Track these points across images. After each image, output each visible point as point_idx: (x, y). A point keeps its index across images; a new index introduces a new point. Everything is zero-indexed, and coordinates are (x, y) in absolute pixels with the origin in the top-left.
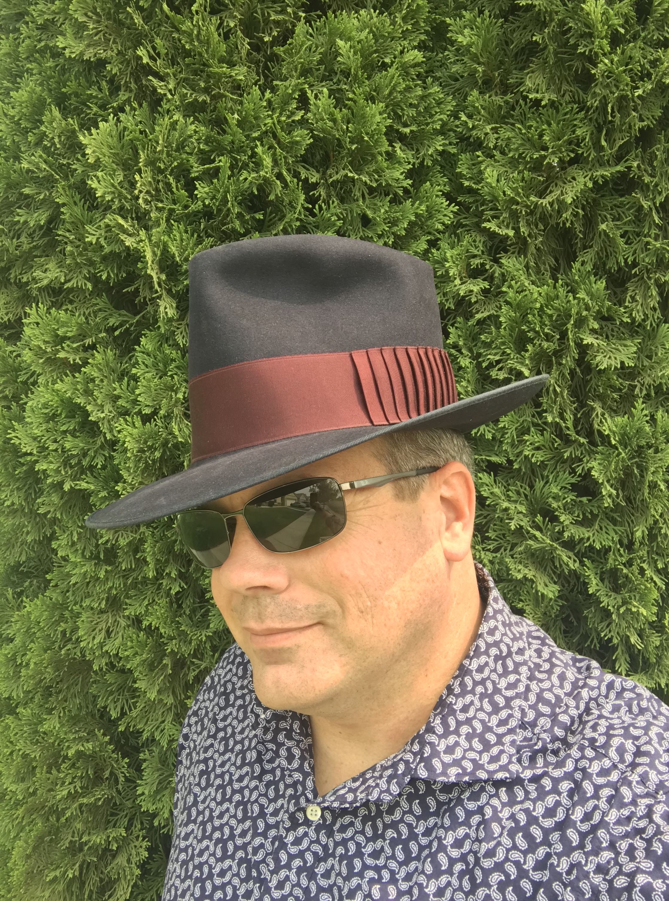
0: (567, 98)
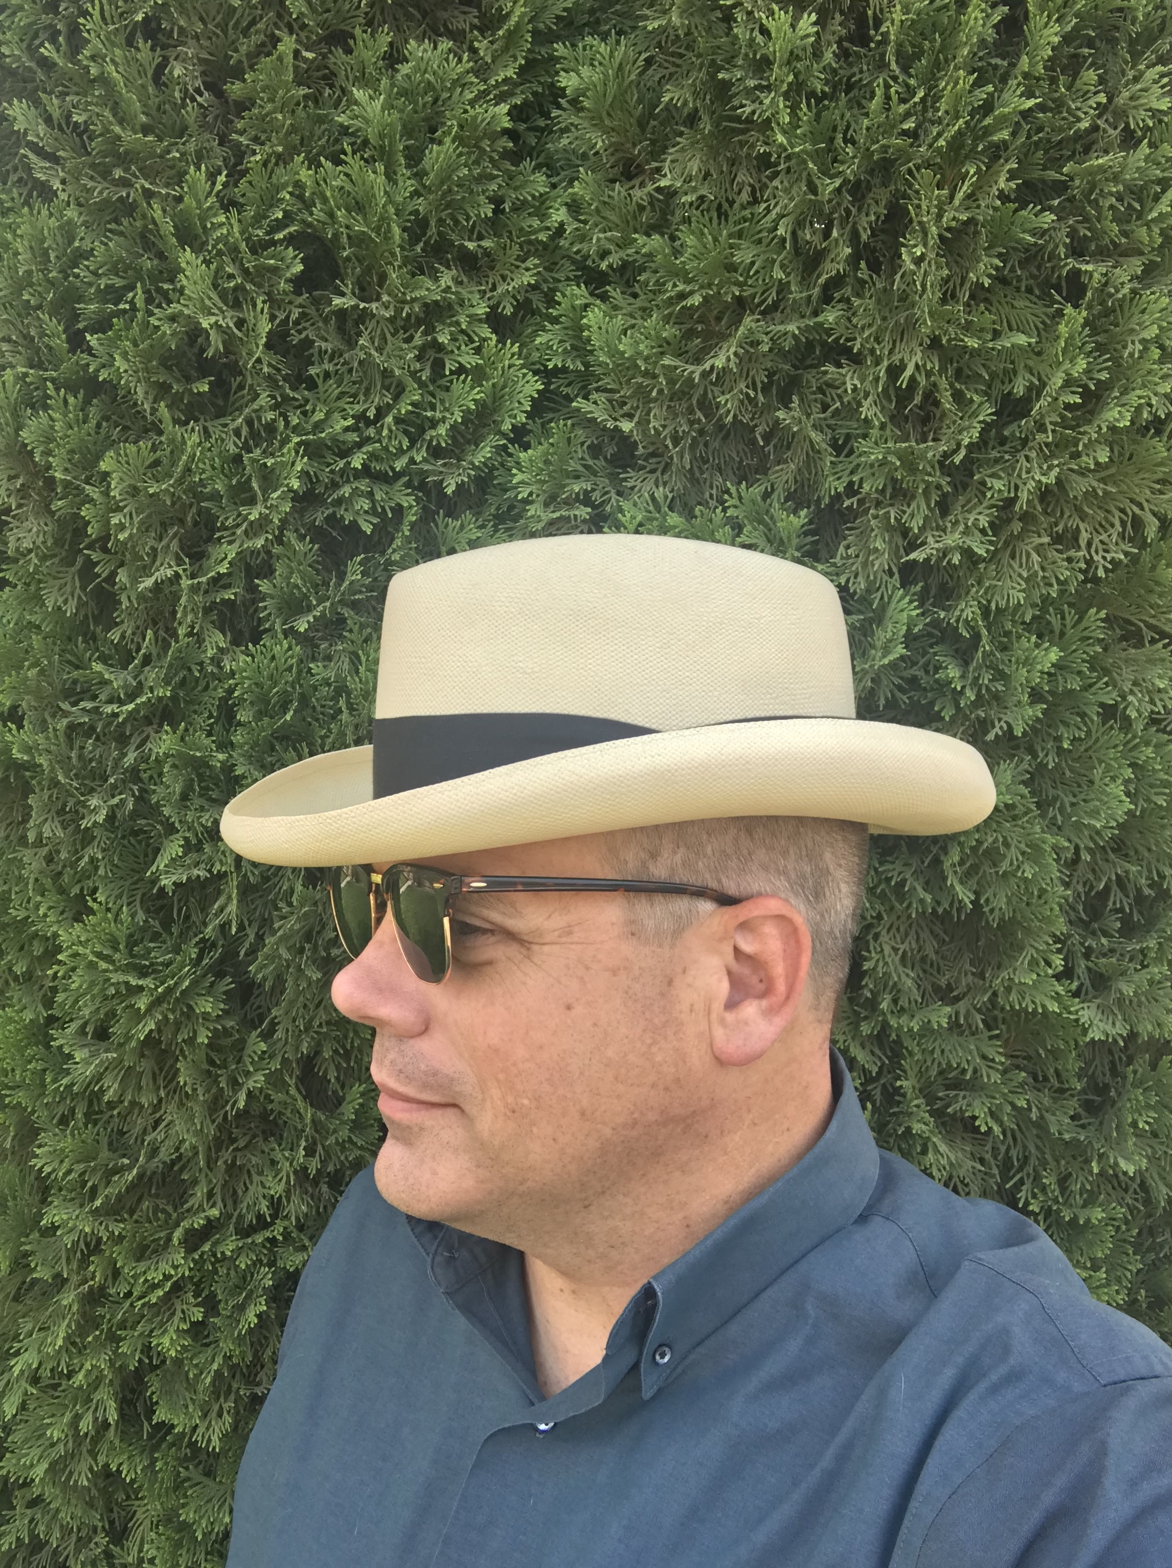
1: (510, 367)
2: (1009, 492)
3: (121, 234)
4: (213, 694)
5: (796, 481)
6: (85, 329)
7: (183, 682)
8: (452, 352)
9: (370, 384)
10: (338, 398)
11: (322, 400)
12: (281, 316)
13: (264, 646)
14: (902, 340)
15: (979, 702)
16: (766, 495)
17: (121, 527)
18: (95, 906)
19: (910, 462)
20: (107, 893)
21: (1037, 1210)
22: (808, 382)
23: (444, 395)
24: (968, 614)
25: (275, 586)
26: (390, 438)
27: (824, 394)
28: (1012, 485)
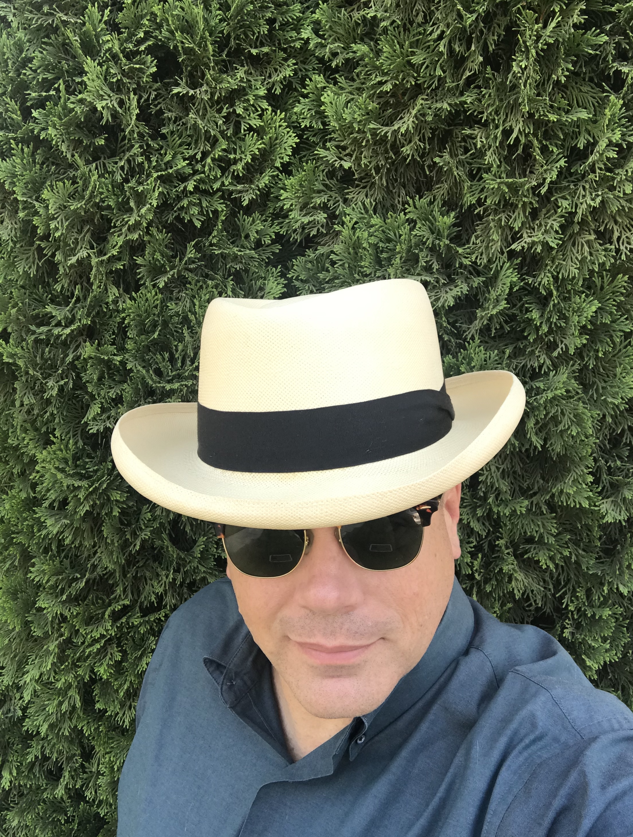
0: (420, 19)
1: (280, 126)
2: (572, 208)
3: (50, 44)
4: (115, 320)
5: (448, 194)
6: (32, 106)
7: (98, 313)
8: (245, 118)
9: (198, 137)
10: (180, 145)
11: (171, 146)
12: (145, 97)
13: (142, 293)
14: (511, 113)
15: (550, 331)
16: (431, 203)
17: (57, 229)
18: (55, 440)
19: (514, 189)
20: (61, 431)
21: (573, 609)
22: (456, 134)
23: (242, 143)
24: (545, 281)
25: (145, 260)
26: (210, 169)
27: (466, 143)
28: (574, 204)
